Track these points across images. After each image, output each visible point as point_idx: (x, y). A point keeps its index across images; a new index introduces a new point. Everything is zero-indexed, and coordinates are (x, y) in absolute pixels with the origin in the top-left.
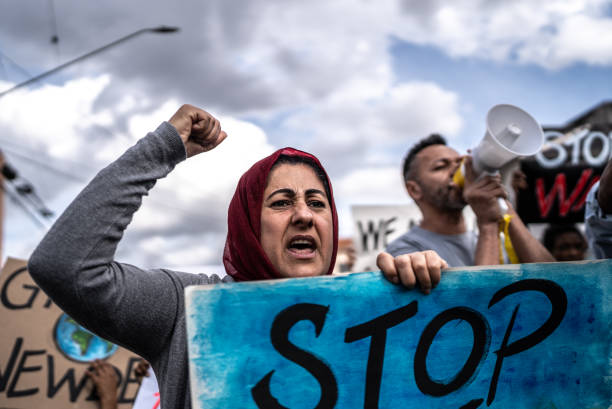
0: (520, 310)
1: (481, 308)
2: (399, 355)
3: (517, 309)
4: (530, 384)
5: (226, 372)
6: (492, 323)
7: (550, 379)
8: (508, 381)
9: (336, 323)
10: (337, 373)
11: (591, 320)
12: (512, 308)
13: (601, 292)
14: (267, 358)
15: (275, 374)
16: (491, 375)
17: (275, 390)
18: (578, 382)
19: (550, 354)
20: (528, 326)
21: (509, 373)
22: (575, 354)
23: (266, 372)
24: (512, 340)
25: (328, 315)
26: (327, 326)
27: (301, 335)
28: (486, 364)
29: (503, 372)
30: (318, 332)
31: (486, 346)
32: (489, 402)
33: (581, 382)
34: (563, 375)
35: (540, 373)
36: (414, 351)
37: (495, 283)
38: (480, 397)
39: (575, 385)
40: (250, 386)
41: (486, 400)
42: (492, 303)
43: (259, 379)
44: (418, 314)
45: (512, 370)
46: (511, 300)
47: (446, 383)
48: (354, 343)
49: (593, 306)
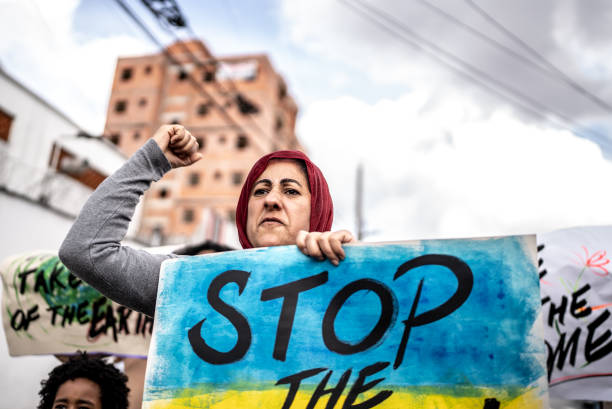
0: (425, 283)
1: (387, 280)
2: (309, 316)
3: (422, 281)
4: (440, 354)
5: (174, 317)
6: (398, 295)
7: (462, 351)
8: (417, 349)
9: (254, 285)
10: (252, 325)
11: (501, 296)
12: (418, 281)
13: (508, 268)
14: (203, 309)
15: (206, 322)
16: (399, 342)
17: (204, 333)
18: (491, 357)
19: (459, 326)
20: (434, 299)
21: (418, 343)
22: (486, 329)
23: (200, 320)
24: (419, 311)
25: (249, 279)
26: (248, 286)
27: (228, 294)
28: (393, 332)
29: (410, 340)
30: (241, 292)
31: (394, 316)
32: (396, 366)
33: (495, 356)
34: (474, 349)
35: (450, 345)
36: (324, 313)
37: (397, 257)
38: (387, 360)
39: (488, 359)
40: (188, 329)
41: (393, 363)
42: (397, 276)
43: (195, 324)
44: (328, 283)
45: (420, 339)
46: (415, 274)
47: (352, 344)
48: (268, 302)
49: (501, 282)
